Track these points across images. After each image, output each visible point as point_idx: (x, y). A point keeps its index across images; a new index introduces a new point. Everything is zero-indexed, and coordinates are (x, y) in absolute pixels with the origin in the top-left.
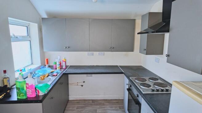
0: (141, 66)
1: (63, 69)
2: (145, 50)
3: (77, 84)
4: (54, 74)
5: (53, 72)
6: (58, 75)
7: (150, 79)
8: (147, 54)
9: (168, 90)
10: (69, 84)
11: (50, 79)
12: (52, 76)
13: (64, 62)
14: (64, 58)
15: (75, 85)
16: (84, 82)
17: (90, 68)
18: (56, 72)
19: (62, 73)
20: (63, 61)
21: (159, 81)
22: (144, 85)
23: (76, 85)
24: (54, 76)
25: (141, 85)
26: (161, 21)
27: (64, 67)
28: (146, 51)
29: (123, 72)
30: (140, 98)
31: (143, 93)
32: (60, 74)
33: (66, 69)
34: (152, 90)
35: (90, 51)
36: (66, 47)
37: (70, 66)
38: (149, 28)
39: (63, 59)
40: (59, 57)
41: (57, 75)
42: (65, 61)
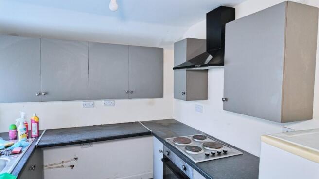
0: (173, 119)
1: (32, 137)
2: (184, 93)
3: (61, 165)
4: (14, 150)
5: (10, 146)
6: (24, 150)
7: (194, 137)
8: (187, 100)
9: (227, 151)
10: (45, 168)
11: (6, 161)
12: (9, 155)
13: (35, 122)
14: (34, 115)
15: (57, 167)
16: (76, 159)
17: (89, 131)
18: (19, 145)
19: (33, 147)
20: (32, 121)
21: (207, 140)
22: (191, 148)
23: (59, 167)
24: (15, 153)
25: (187, 150)
26: (206, 51)
27: (34, 133)
28: (185, 95)
29: (151, 131)
30: (191, 171)
31: (196, 162)
32: (27, 148)
33: (38, 137)
34: (206, 154)
35: (91, 99)
36: (40, 94)
37: (47, 130)
38: (189, 61)
39: (33, 118)
40: (23, 114)
41: (21, 152)
42: (36, 120)
